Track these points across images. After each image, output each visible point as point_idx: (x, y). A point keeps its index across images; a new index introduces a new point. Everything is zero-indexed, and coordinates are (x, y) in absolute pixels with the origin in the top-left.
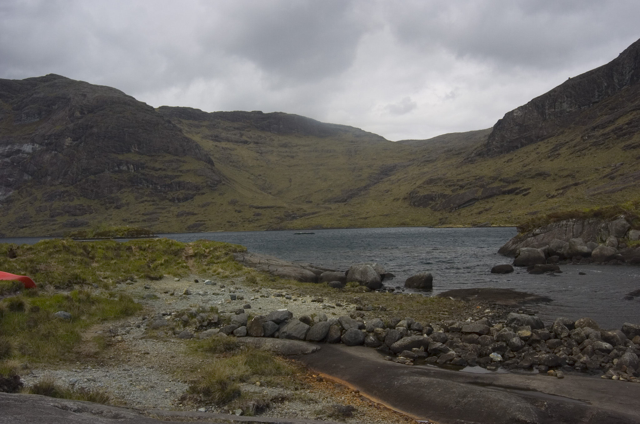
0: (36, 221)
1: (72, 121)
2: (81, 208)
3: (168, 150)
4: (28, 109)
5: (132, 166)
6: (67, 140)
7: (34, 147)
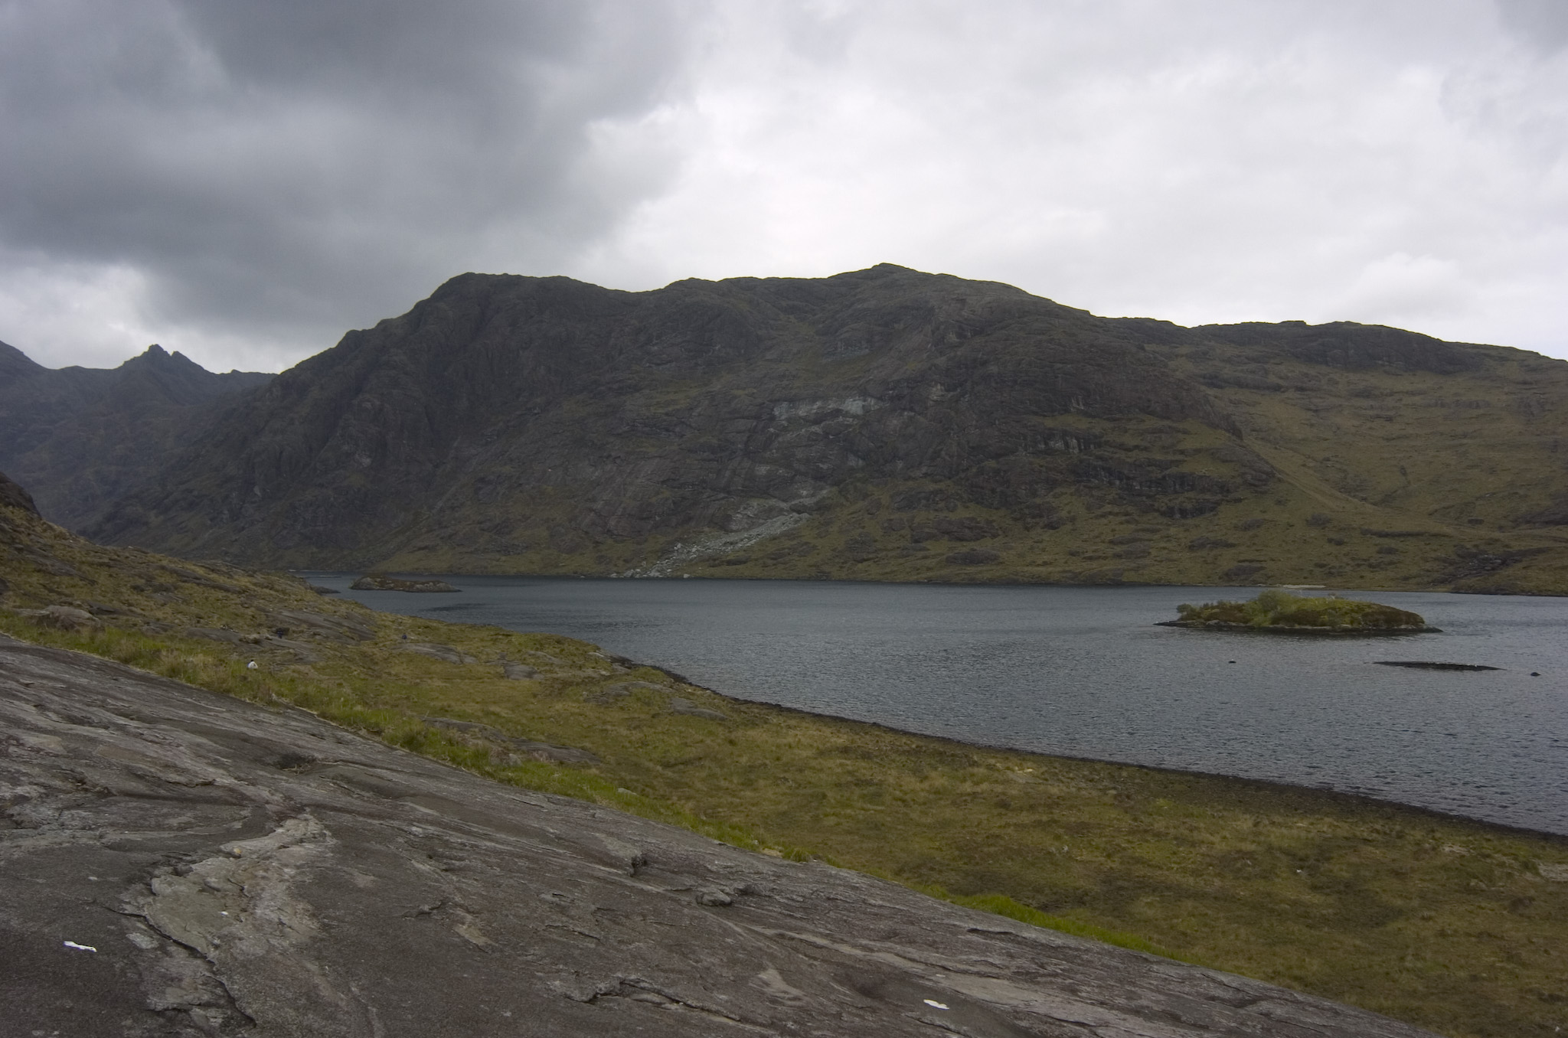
0: (886, 550)
1: (942, 353)
2: (973, 524)
3: (1149, 407)
4: (847, 331)
5: (1075, 441)
6: (934, 389)
7: (866, 403)
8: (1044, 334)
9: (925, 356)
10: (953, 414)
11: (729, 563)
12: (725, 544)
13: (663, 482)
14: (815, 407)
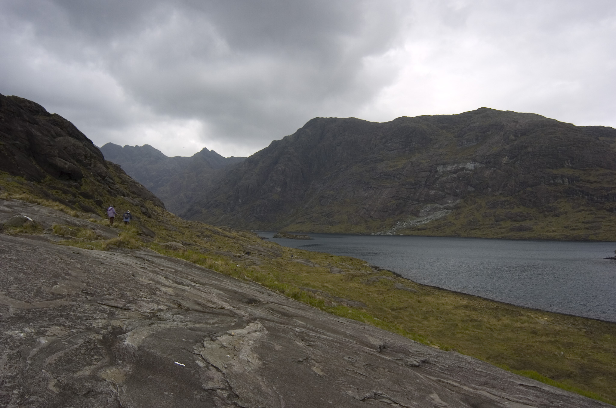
1: (507, 144)
2: (521, 215)
4: (467, 136)
5: (567, 179)
6: (504, 159)
7: (475, 165)
8: (553, 134)
9: (500, 145)
10: (512, 169)
11: (419, 229)
12: (417, 222)
13: (392, 197)
14: (454, 167)
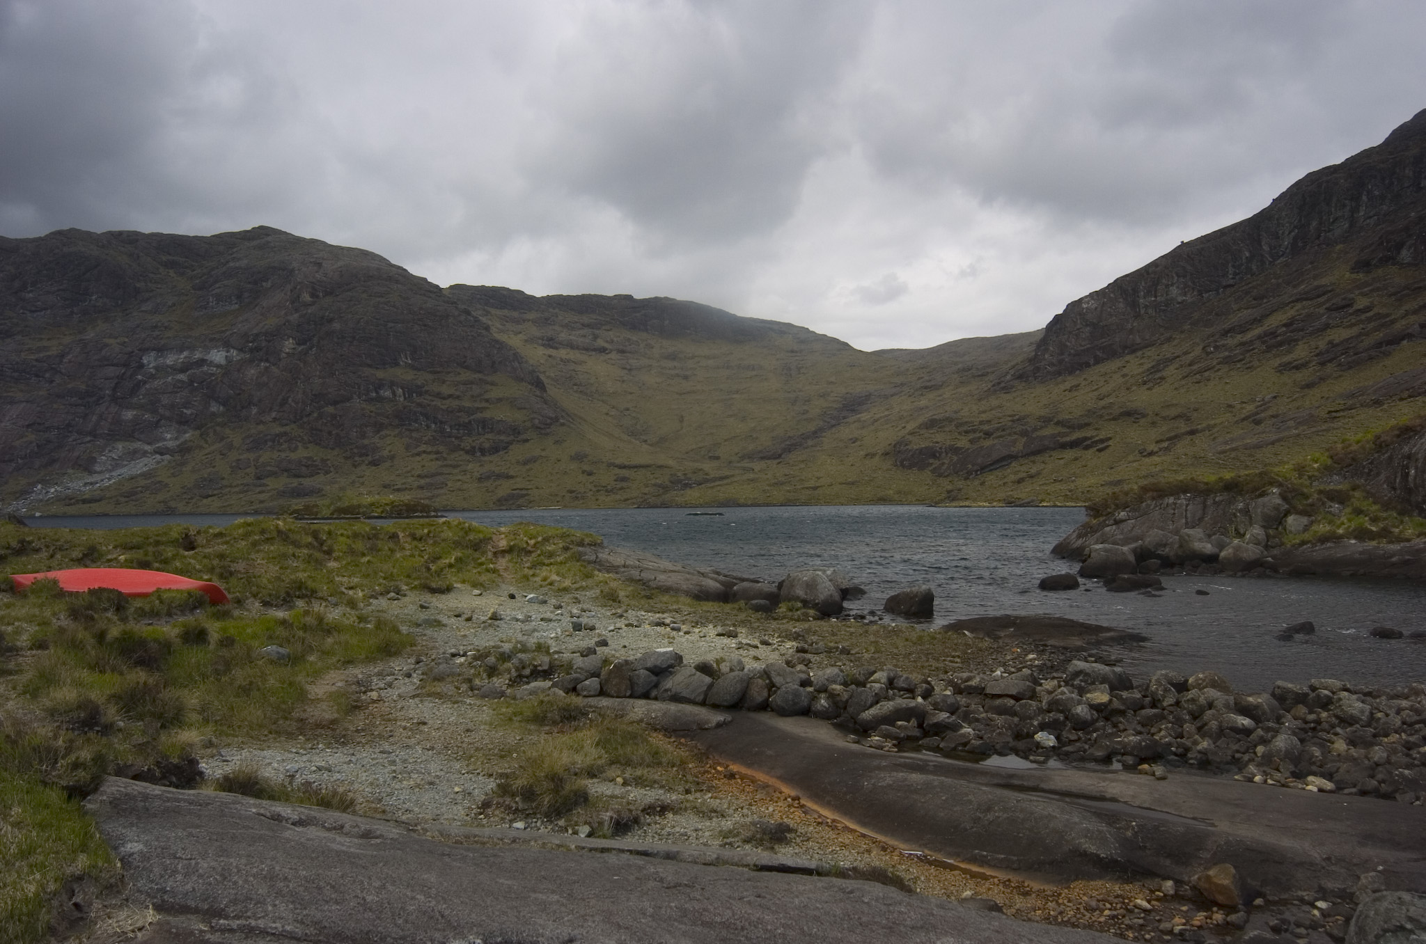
0: (231, 486)
1: (297, 311)
2: (309, 463)
3: (465, 362)
4: (219, 287)
5: (400, 390)
6: (287, 343)
7: (228, 354)
9: (283, 312)
10: (302, 365)
11: (84, 501)
12: (86, 484)
13: (28, 426)
